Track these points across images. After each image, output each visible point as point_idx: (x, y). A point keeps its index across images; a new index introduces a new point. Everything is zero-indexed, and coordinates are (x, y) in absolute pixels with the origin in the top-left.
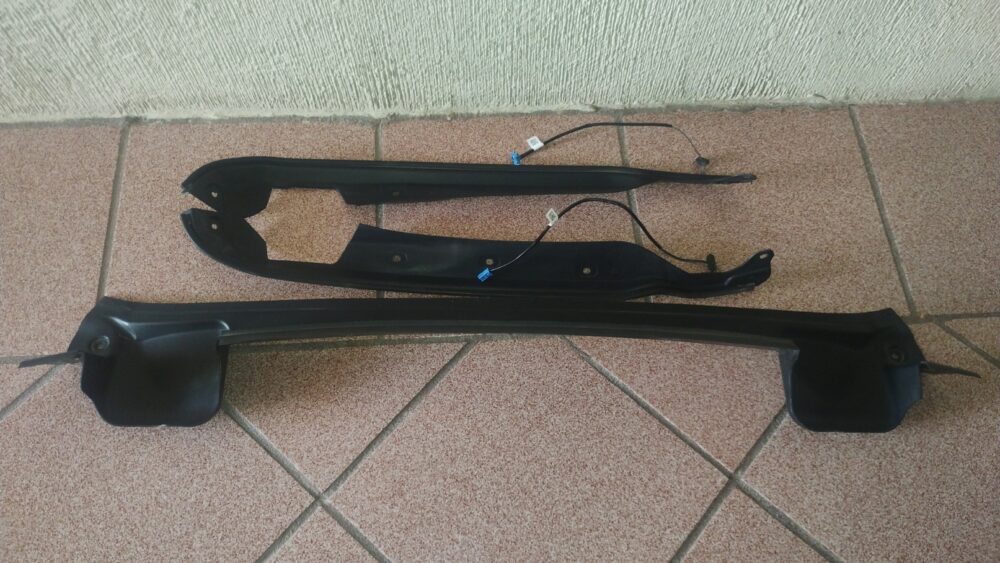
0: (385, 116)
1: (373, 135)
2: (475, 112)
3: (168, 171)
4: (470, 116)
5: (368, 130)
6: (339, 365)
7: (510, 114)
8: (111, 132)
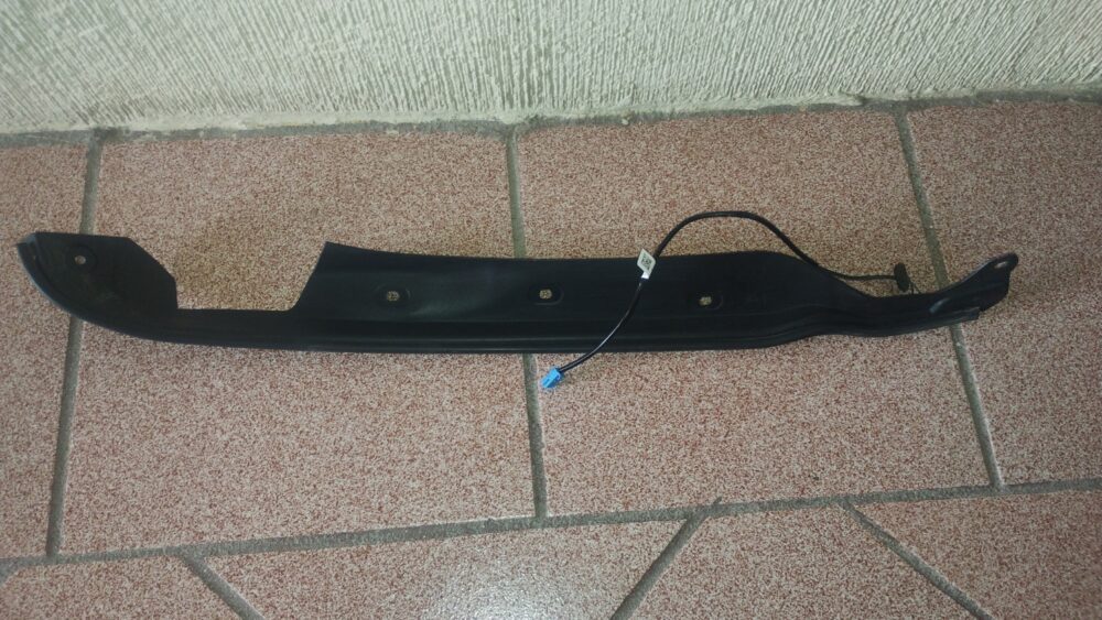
0: (521, 120)
1: (503, 154)
2: (667, 110)
3: (169, 222)
4: (659, 117)
5: (494, 142)
6: (474, 566)
7: (724, 112)
8: (71, 155)
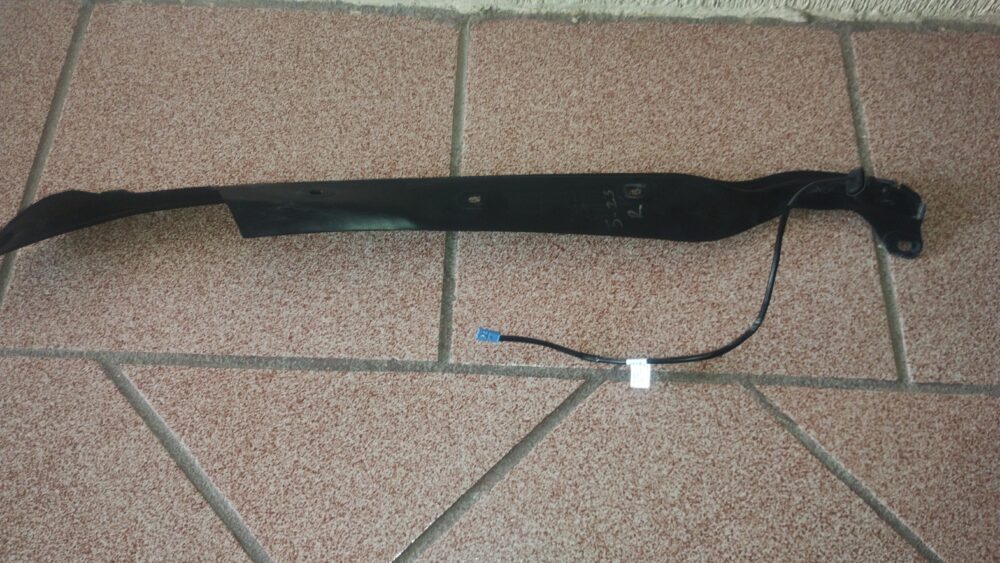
0: (476, 10)
1: (455, 39)
2: (616, 12)
3: (141, 72)
4: (607, 19)
5: (448, 28)
6: (372, 400)
7: (671, 19)
8: (66, 9)
